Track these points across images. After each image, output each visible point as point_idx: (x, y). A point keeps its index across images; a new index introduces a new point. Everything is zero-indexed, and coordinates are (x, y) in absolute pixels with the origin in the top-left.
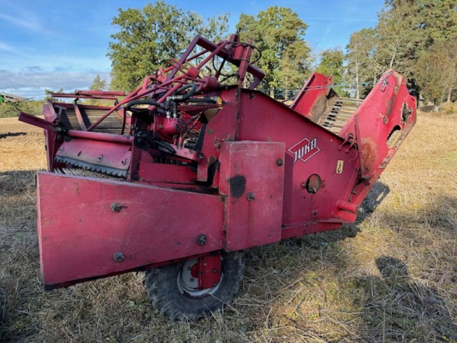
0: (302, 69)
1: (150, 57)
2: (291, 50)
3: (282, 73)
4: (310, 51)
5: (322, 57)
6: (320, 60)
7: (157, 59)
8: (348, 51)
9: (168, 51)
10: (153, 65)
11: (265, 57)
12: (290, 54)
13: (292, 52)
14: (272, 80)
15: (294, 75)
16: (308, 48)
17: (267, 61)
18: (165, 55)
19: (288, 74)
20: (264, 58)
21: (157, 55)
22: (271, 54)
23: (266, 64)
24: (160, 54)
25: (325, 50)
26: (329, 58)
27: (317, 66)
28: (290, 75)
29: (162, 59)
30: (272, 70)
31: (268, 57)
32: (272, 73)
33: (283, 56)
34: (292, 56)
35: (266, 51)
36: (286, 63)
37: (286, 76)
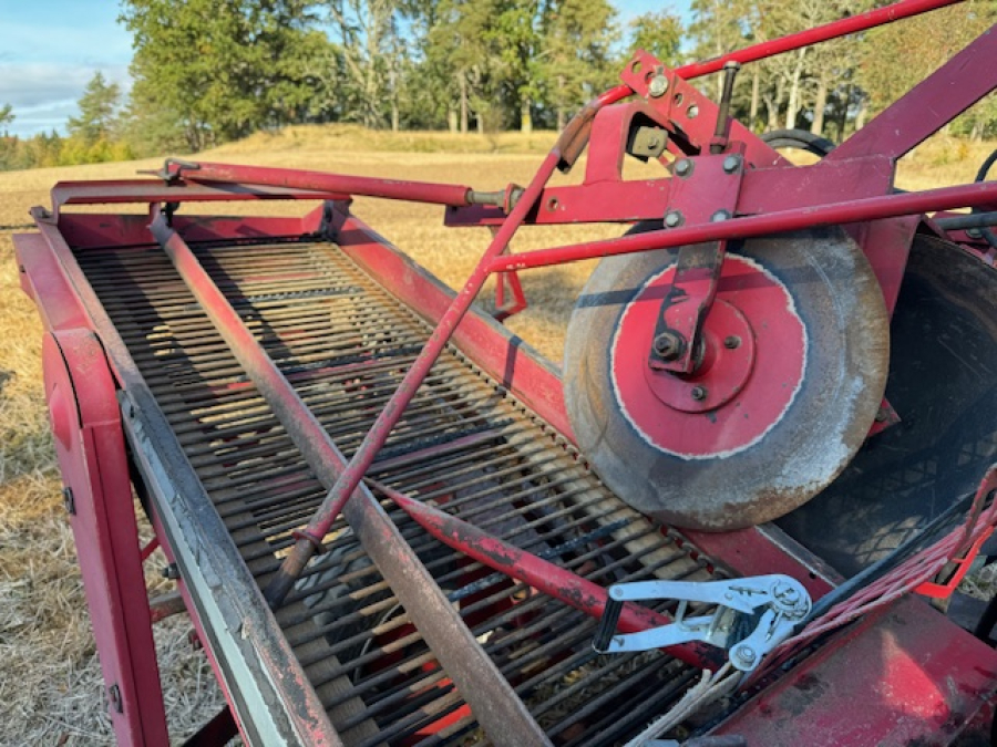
0: (597, 58)
1: (231, 25)
2: (571, 12)
3: (552, 68)
4: (614, 14)
5: (636, 30)
6: (630, 37)
7: (247, 32)
8: (694, 17)
9: (271, 10)
10: (237, 47)
11: (508, 28)
12: (570, 22)
13: (572, 17)
14: (525, 83)
15: (579, 74)
16: (610, 9)
17: (513, 38)
18: (266, 20)
19: (565, 71)
20: (506, 32)
21: (246, 21)
22: (523, 20)
23: (510, 45)
24: (255, 18)
25: (642, 15)
26: (650, 33)
27: (624, 52)
28: (571, 72)
29: (259, 32)
30: (524, 61)
31: (516, 29)
32: (526, 68)
33: (550, 27)
34: (573, 27)
35: (511, 13)
36: (560, 44)
37: (559, 74)
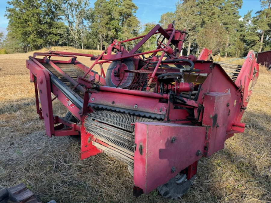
0: (135, 33)
1: (37, 19)
2: (129, 22)
3: (124, 35)
4: (140, 23)
5: (145, 27)
6: (144, 29)
7: (42, 21)
9: (49, 16)
10: (39, 25)
11: (113, 24)
12: (128, 24)
13: (129, 23)
14: (117, 39)
15: (131, 37)
16: (138, 22)
17: (114, 27)
18: (48, 18)
19: (127, 36)
20: (112, 25)
21: (42, 18)
22: (117, 23)
23: (113, 29)
24: (44, 18)
25: (147, 23)
26: (149, 28)
27: (142, 32)
28: (129, 36)
29: (45, 21)
30: (117, 33)
31: (115, 25)
32: (117, 35)
33: (124, 25)
34: (129, 26)
35: (114, 21)
36: (126, 29)
37: (126, 37)
